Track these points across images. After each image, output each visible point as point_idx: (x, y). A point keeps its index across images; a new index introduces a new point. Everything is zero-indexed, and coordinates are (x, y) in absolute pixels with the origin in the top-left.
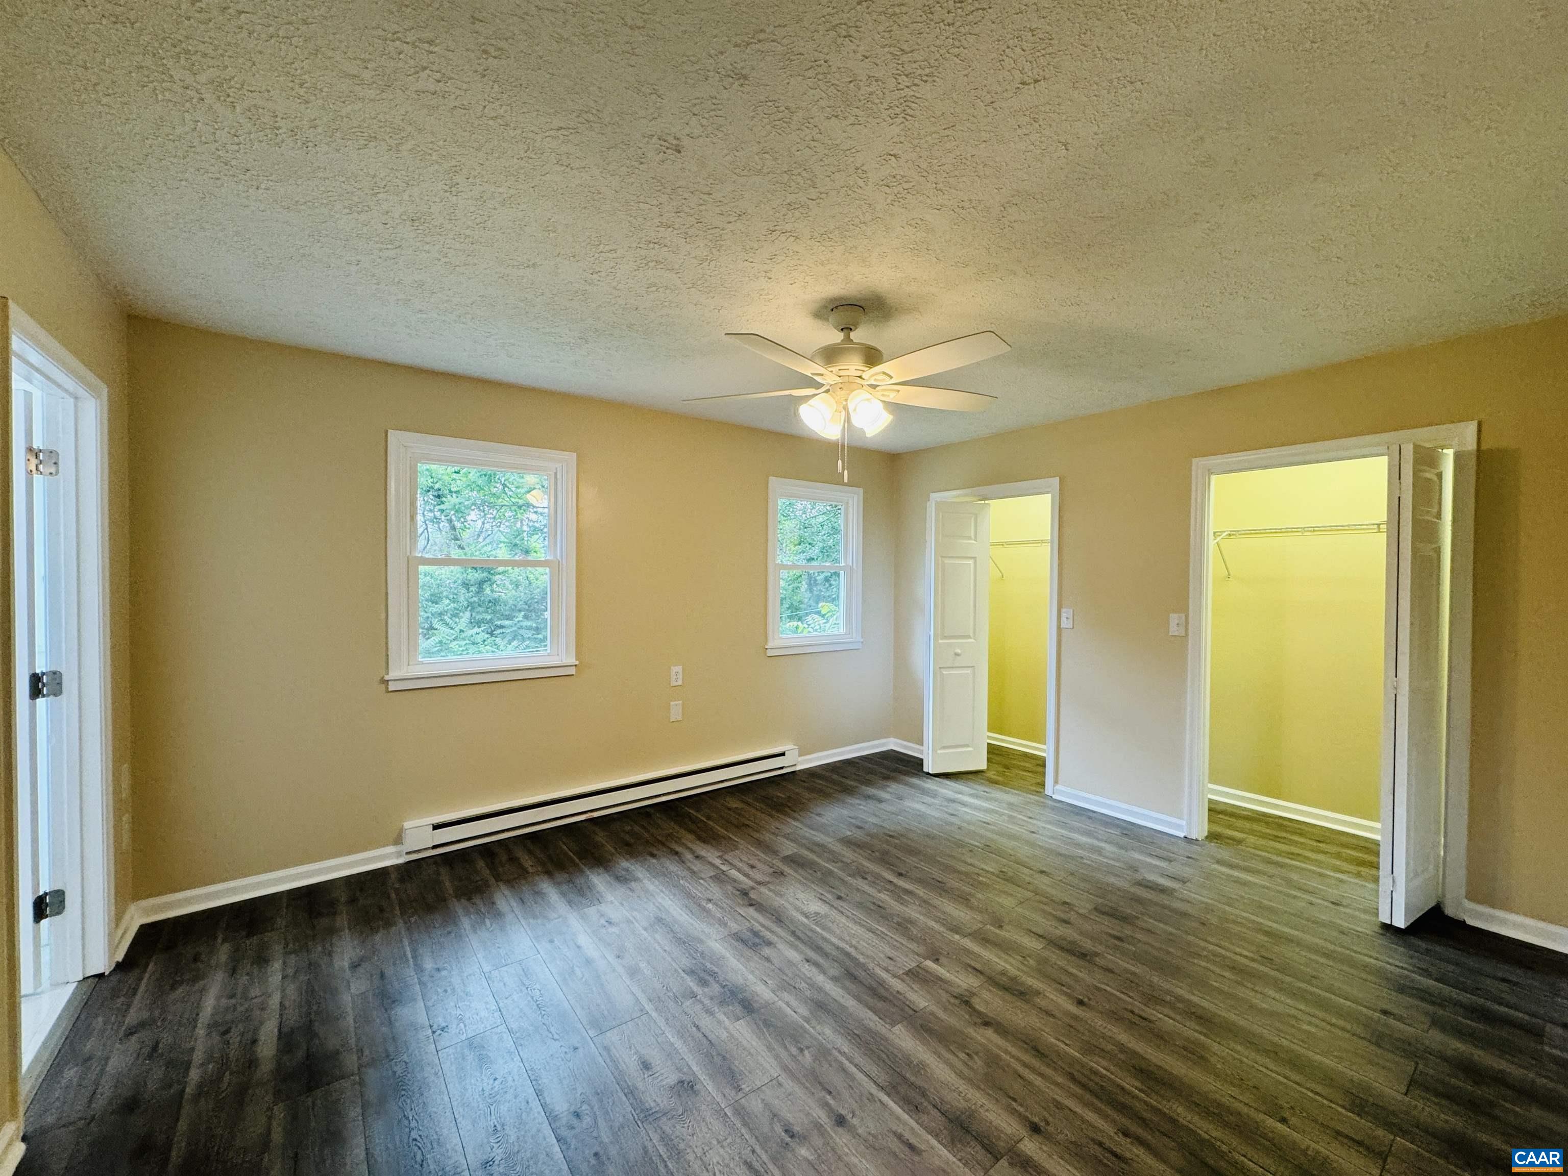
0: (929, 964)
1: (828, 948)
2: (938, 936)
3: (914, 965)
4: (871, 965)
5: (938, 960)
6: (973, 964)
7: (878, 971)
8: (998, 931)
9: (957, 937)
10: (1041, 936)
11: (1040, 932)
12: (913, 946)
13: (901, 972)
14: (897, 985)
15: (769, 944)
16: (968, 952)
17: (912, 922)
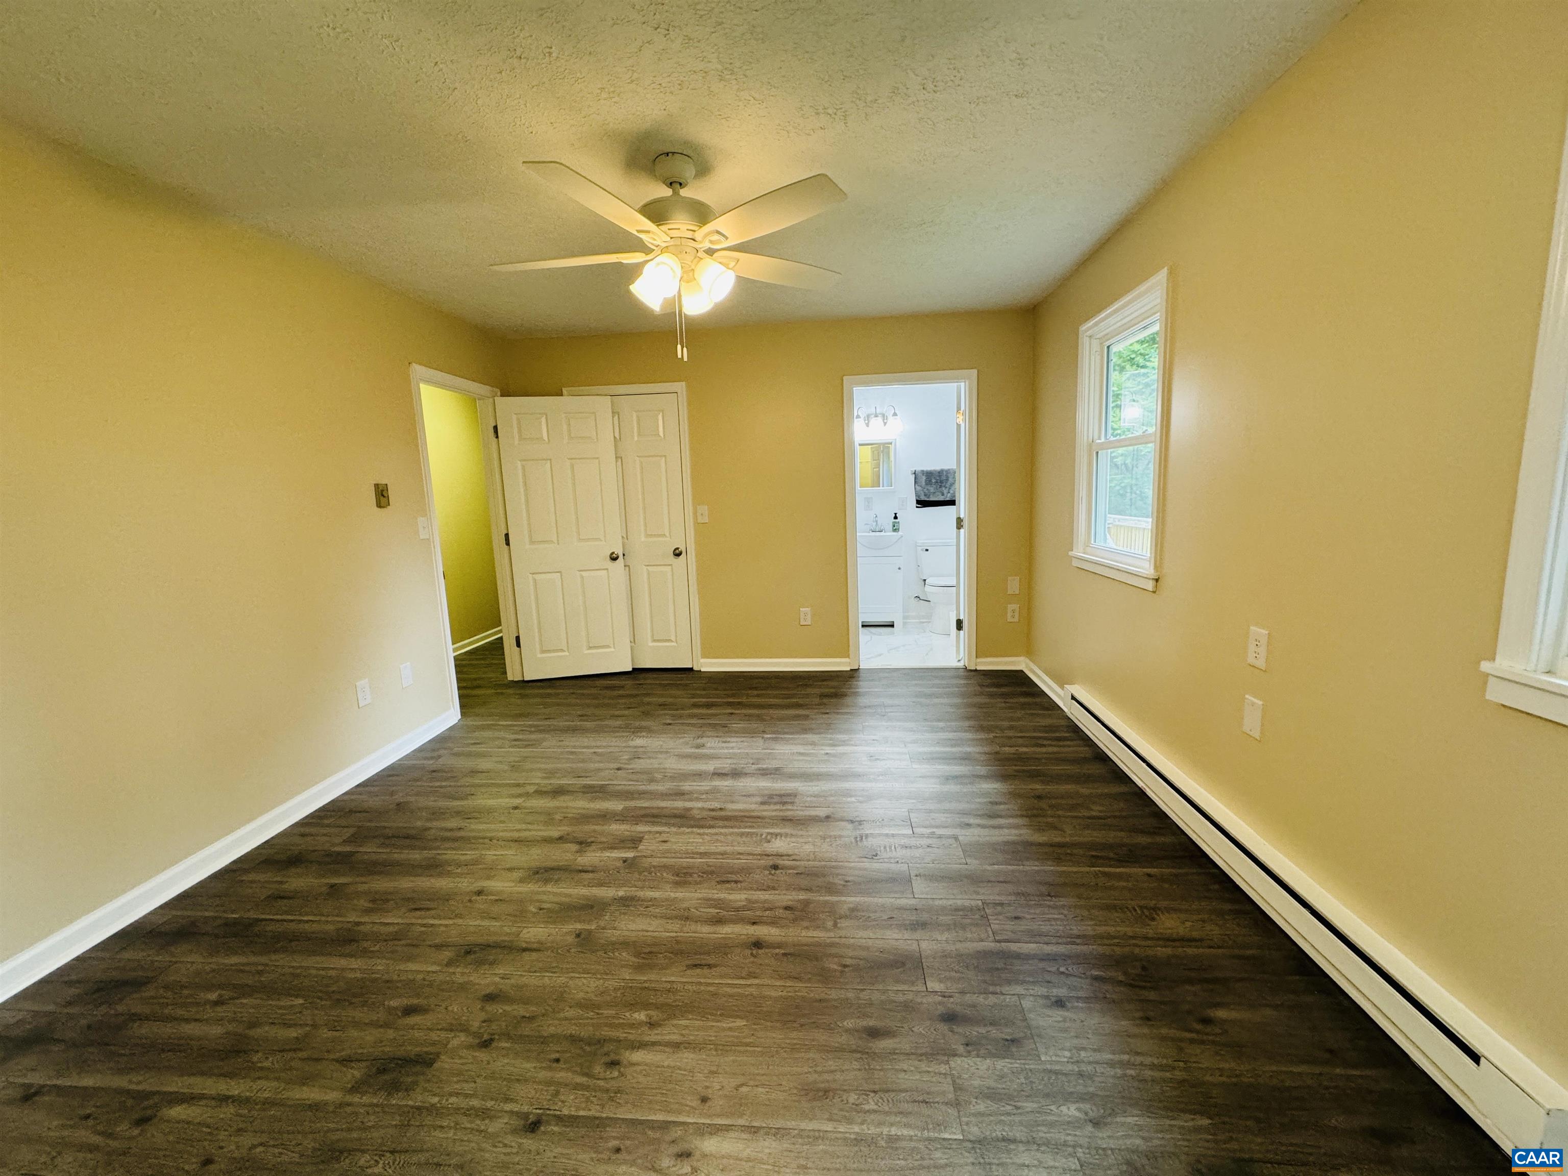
0: (630, 854)
1: (721, 823)
2: (639, 884)
3: (641, 847)
4: (674, 829)
5: (625, 862)
6: (591, 875)
7: (666, 829)
8: (579, 926)
9: (621, 893)
10: (525, 950)
11: (526, 955)
12: (655, 862)
13: (646, 837)
14: (641, 828)
15: (763, 803)
16: (601, 884)
17: (677, 884)
